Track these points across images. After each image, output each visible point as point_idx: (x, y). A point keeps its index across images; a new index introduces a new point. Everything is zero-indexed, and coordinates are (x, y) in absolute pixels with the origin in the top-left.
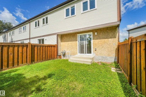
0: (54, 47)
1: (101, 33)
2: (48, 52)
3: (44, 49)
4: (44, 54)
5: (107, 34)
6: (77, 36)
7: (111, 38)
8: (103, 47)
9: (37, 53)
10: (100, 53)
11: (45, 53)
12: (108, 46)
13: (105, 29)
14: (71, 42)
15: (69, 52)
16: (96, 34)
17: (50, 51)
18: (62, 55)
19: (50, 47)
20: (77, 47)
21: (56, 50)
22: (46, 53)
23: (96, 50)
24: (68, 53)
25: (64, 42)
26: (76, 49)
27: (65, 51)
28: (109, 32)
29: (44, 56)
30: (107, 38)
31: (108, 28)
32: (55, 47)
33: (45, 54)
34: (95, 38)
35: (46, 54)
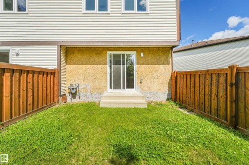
0: (52, 76)
1: (150, 55)
2: (40, 89)
3: (30, 81)
4: (30, 94)
5: (158, 57)
6: (106, 53)
7: (163, 64)
8: (152, 77)
9: (11, 94)
10: (148, 87)
11: (33, 93)
12: (159, 75)
13: (155, 48)
14: (92, 66)
15: (89, 87)
16: (142, 55)
17: (45, 84)
18: (68, 94)
19: (45, 76)
20: (107, 76)
21: (56, 82)
22: (35, 91)
23: (141, 82)
24: (85, 88)
25: (75, 64)
26: (104, 81)
27: (77, 85)
28: (161, 54)
29: (30, 101)
30: (158, 64)
31: (160, 49)
32: (54, 76)
33: (33, 95)
34: (141, 62)
35: (36, 94)
